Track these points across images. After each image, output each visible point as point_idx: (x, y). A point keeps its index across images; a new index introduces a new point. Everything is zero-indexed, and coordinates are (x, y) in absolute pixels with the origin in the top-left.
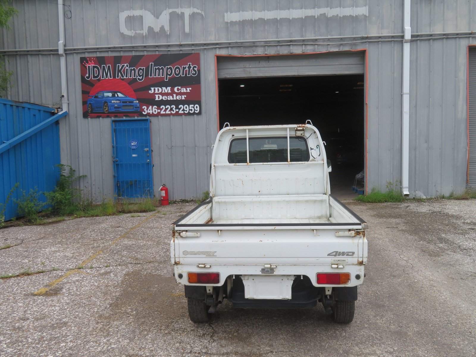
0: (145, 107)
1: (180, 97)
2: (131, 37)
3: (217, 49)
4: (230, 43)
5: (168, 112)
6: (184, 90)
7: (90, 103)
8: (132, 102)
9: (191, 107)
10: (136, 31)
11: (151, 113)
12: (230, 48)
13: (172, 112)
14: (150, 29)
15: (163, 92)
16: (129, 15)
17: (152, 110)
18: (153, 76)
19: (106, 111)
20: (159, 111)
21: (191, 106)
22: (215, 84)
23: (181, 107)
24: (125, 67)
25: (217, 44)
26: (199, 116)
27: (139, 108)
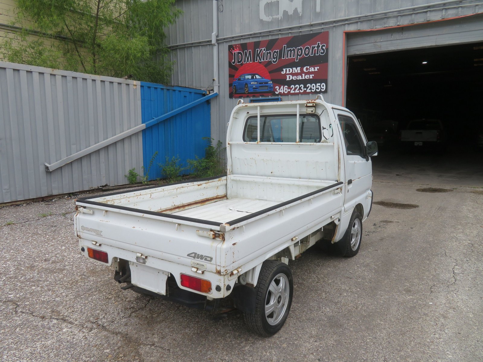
0: (277, 87)
1: (309, 76)
2: (268, 23)
3: (346, 25)
4: (359, 18)
5: (297, 91)
6: (312, 69)
7: (235, 85)
8: (267, 83)
9: (318, 86)
10: (273, 17)
11: (282, 93)
12: (359, 23)
13: (300, 91)
14: (285, 13)
15: (294, 72)
16: (267, 2)
17: (283, 90)
18: (286, 58)
19: (246, 91)
20: (289, 90)
21: (318, 84)
22: (342, 61)
23: (309, 86)
24: (263, 51)
25: (346, 20)
26: (325, 94)
27: (272, 88)
